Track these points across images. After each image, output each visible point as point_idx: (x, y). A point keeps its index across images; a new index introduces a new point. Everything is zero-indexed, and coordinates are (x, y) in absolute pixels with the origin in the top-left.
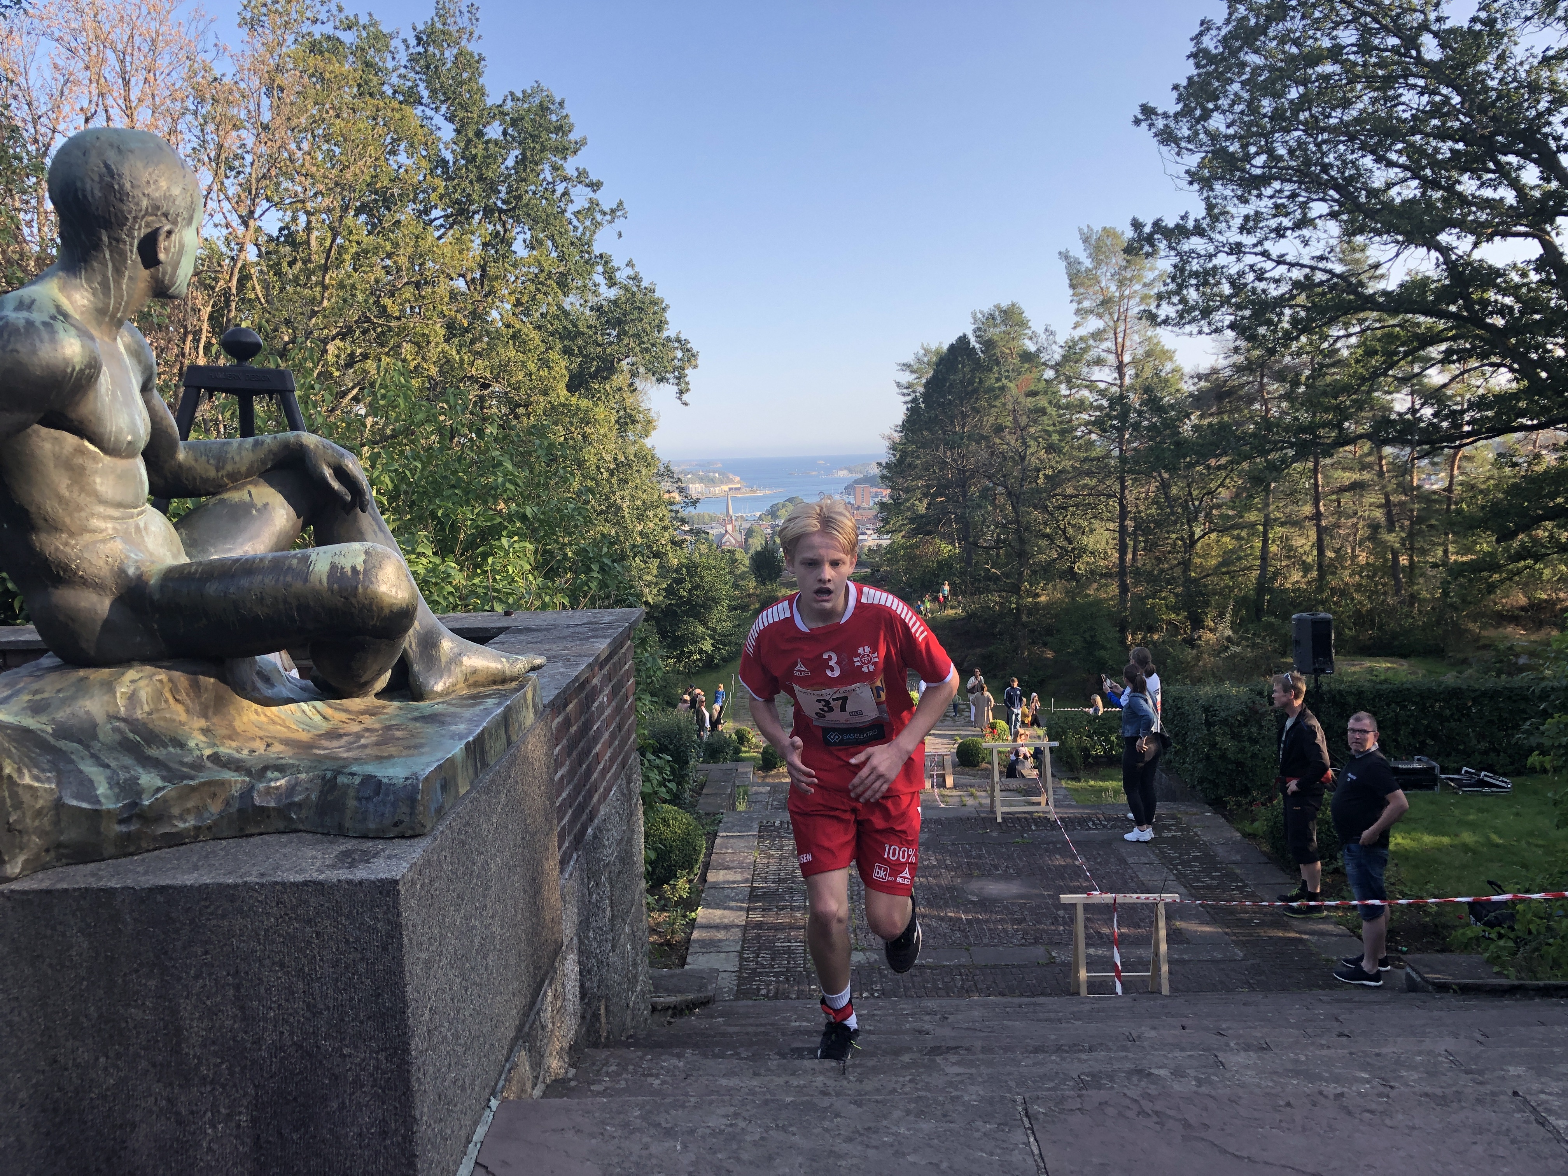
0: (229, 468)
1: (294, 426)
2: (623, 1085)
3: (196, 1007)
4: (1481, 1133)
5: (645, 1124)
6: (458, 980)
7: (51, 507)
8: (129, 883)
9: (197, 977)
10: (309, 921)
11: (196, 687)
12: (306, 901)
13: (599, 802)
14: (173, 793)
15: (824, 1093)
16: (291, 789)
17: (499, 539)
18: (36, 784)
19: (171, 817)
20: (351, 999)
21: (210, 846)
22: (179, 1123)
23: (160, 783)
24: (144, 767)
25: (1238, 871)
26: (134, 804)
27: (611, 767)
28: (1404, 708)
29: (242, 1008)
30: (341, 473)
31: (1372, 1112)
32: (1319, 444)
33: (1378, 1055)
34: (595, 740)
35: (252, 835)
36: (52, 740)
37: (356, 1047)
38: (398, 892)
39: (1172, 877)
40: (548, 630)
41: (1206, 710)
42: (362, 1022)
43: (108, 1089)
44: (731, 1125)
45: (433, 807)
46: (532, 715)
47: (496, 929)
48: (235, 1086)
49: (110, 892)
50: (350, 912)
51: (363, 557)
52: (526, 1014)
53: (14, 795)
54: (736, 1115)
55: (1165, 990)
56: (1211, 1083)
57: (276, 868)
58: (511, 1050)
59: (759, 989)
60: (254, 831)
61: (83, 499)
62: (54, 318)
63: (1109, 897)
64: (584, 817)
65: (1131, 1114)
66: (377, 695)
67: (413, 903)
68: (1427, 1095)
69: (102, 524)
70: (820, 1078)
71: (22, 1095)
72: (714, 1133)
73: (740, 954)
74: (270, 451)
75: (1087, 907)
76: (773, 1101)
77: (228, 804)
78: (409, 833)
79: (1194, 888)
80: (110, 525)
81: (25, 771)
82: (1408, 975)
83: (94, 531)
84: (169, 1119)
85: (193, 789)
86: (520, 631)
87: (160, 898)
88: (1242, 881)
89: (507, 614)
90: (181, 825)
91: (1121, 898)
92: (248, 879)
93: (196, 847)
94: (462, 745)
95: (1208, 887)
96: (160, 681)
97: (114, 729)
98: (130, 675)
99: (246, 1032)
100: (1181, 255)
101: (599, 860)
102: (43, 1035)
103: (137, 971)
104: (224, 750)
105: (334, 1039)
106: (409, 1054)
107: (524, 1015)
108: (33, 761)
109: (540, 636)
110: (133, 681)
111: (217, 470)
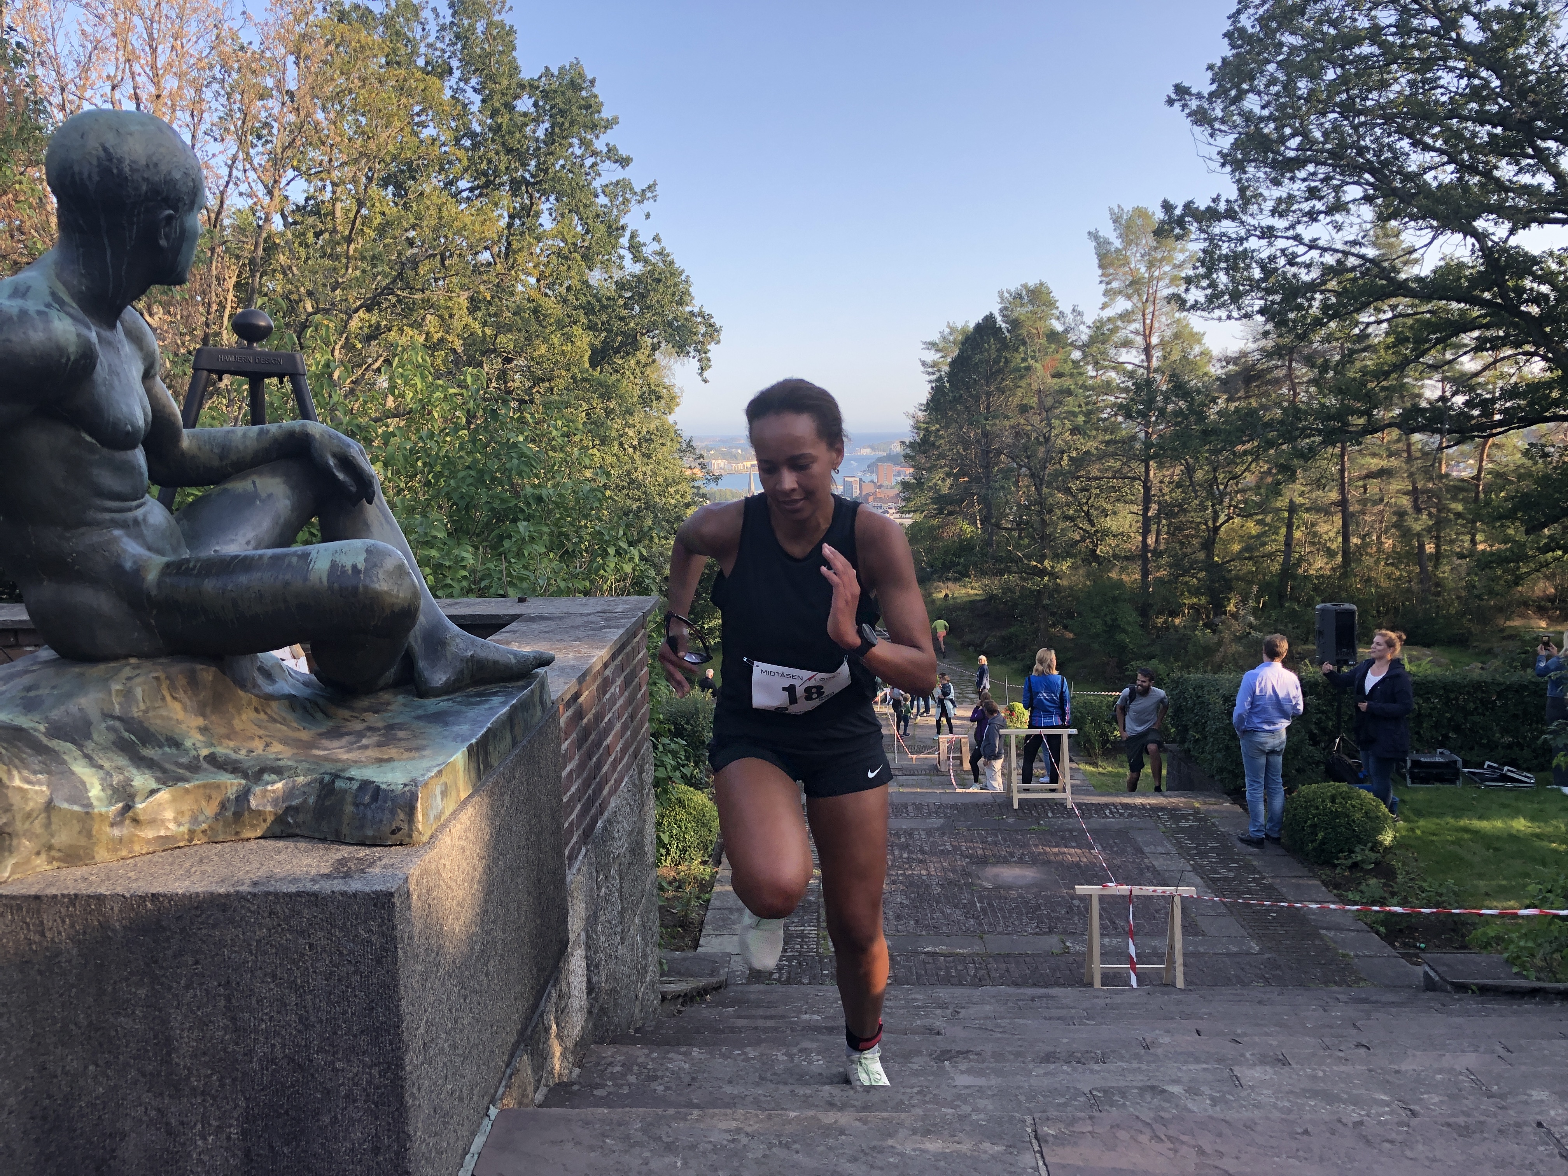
0: (233, 457)
2: (626, 1090)
3: (186, 1017)
4: (1504, 1167)
5: (645, 1138)
6: (457, 990)
8: (120, 890)
9: (187, 987)
10: (302, 933)
11: (193, 683)
12: (299, 913)
13: (610, 794)
14: (168, 795)
15: (831, 1105)
16: (289, 794)
17: (515, 521)
18: (26, 786)
19: (163, 821)
20: (345, 1013)
21: (204, 851)
22: (169, 1133)
23: (154, 785)
24: (138, 767)
25: (1255, 863)
26: (128, 808)
27: (622, 758)
28: (1427, 700)
29: (234, 1019)
30: (347, 463)
31: (1392, 1142)
32: (1347, 431)
33: (1397, 1072)
34: (606, 732)
35: (248, 840)
36: (45, 740)
37: (349, 1061)
38: (393, 904)
39: (1189, 868)
40: (560, 618)
42: (355, 1036)
43: (97, 1098)
45: (433, 814)
46: (539, 713)
47: (498, 934)
48: (226, 1098)
49: (100, 899)
50: (344, 924)
51: (365, 555)
52: (528, 1019)
54: (738, 1131)
55: (1180, 983)
56: (1226, 1102)
57: (270, 876)
58: (512, 1056)
60: (249, 835)
61: (79, 491)
62: (48, 306)
63: (1124, 889)
64: (593, 811)
65: (1144, 1138)
67: (409, 914)
68: (1449, 1125)
69: (99, 517)
71: (12, 1101)
72: (715, 1150)
74: (275, 440)
75: (1102, 898)
76: (777, 1115)
77: (223, 806)
78: (407, 840)
79: (1211, 879)
80: (106, 518)
81: (15, 773)
82: (1426, 973)
83: (90, 523)
84: (158, 1129)
85: (187, 791)
86: (532, 619)
87: (150, 906)
88: (1259, 873)
89: (521, 600)
90: (176, 828)
91: (1137, 890)
92: (241, 889)
93: (190, 851)
94: (464, 748)
95: (1226, 879)
96: (157, 679)
97: (108, 729)
98: (127, 672)
99: (237, 1044)
100: (1211, 239)
101: (609, 853)
102: (32, 1041)
103: (127, 979)
104: (222, 750)
105: (327, 1052)
106: (403, 1069)
107: (526, 1018)
108: (22, 761)
109: (552, 625)
110: (129, 679)
111: (221, 459)
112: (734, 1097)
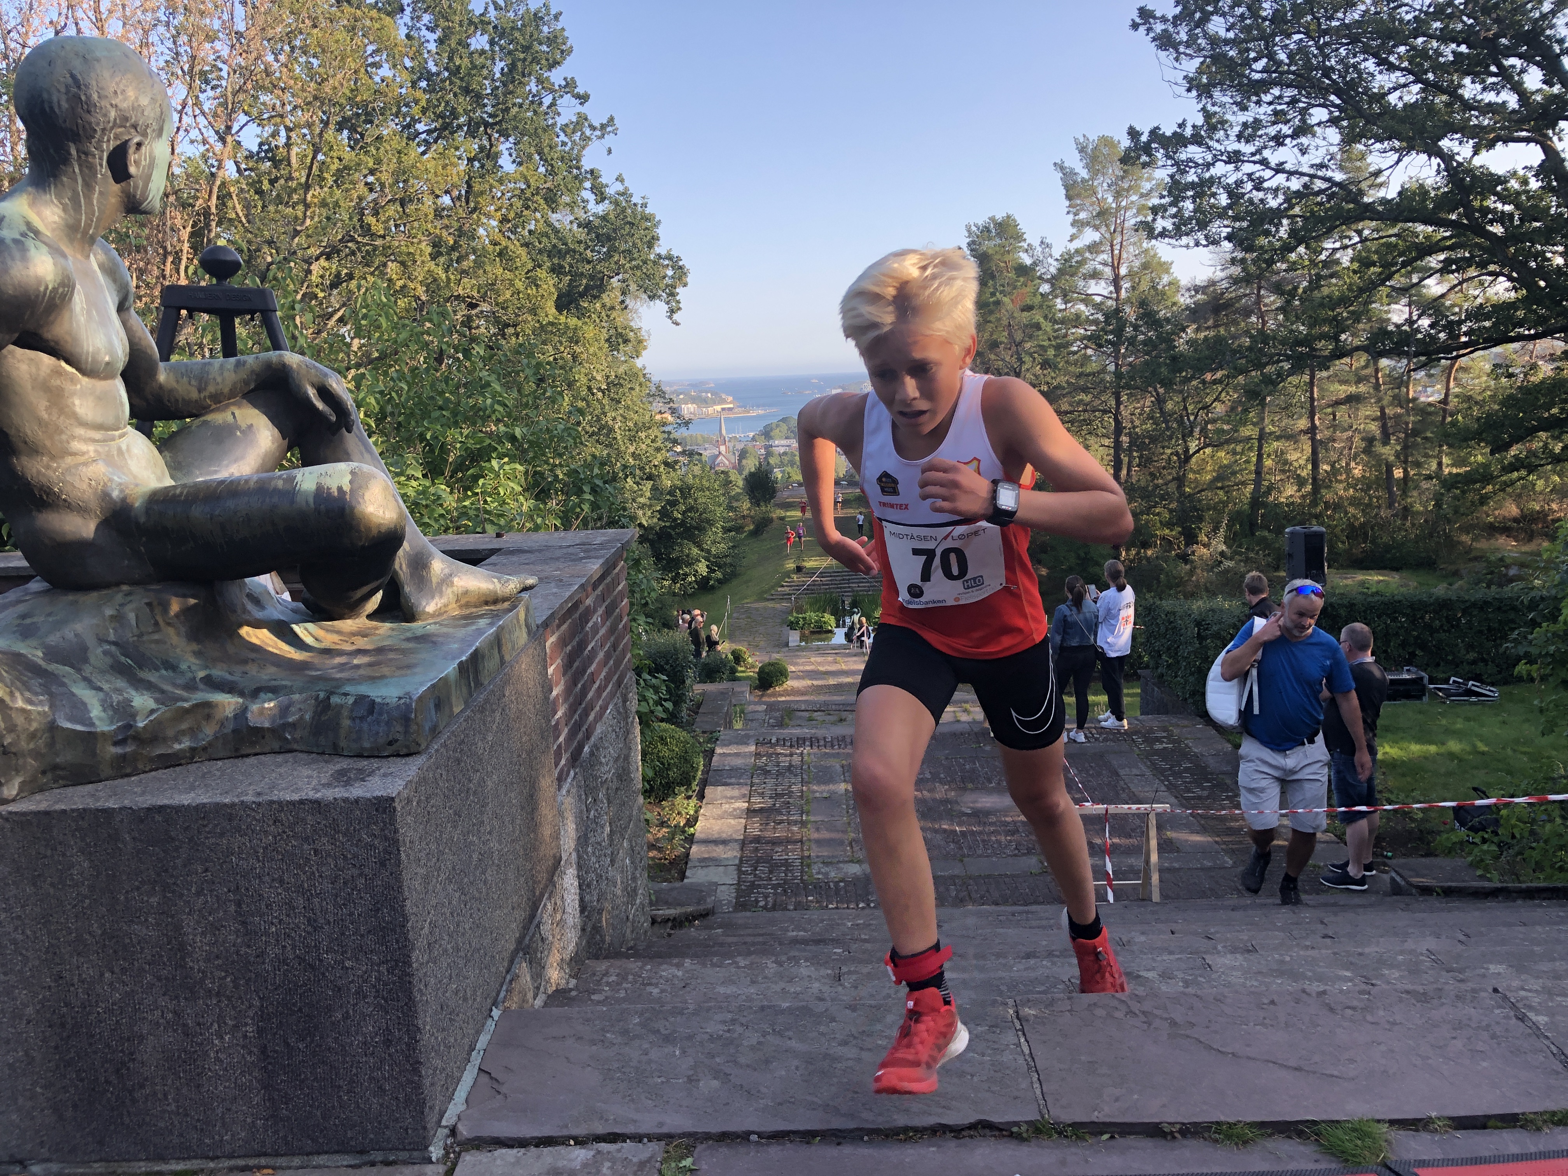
0: (211, 389)
1: (277, 345)
2: (622, 994)
3: (198, 922)
4: (1461, 1028)
5: (644, 1031)
6: (457, 895)
7: (30, 430)
8: (127, 803)
9: (199, 894)
10: (306, 839)
12: (303, 819)
13: (595, 721)
14: (168, 715)
15: (821, 999)
16: (285, 711)
17: (489, 461)
18: (29, 707)
19: (165, 740)
20: (351, 914)
21: (205, 767)
22: (187, 1034)
23: (153, 705)
24: (137, 689)
25: (1228, 781)
26: (128, 726)
27: (606, 687)
28: (1394, 620)
29: (244, 923)
30: (325, 393)
31: (1354, 1008)
32: (1315, 357)
33: (1360, 954)
34: (590, 660)
35: (247, 756)
36: (43, 665)
37: (357, 959)
38: (395, 809)
39: (1163, 788)
40: (540, 551)
41: (1198, 624)
42: (362, 936)
43: (114, 1003)
44: (729, 1031)
45: (427, 726)
46: (525, 635)
47: (494, 845)
48: (240, 998)
49: (108, 813)
50: (347, 829)
51: (349, 477)
52: (526, 928)
53: (7, 718)
54: (733, 1021)
55: (1156, 897)
56: (1198, 984)
57: (272, 787)
58: (512, 962)
59: (757, 902)
60: (249, 751)
61: (62, 421)
62: (24, 235)
63: (1101, 808)
64: (580, 735)
65: (1119, 1014)
66: (369, 617)
67: (409, 819)
68: (1408, 992)
69: (83, 447)
70: (816, 985)
71: (30, 1010)
72: (712, 1039)
73: (739, 867)
74: (253, 371)
76: (769, 1007)
77: (222, 725)
78: (404, 751)
79: (1186, 799)
80: (91, 448)
81: (17, 694)
82: (1393, 879)
83: (74, 454)
85: (187, 711)
86: (511, 552)
87: (158, 818)
89: (499, 535)
90: (177, 746)
91: (1112, 808)
92: (245, 798)
93: (192, 767)
94: (455, 664)
95: (1199, 798)
96: (149, 604)
97: (105, 653)
98: (119, 598)
99: (249, 946)
100: (1177, 164)
101: (596, 778)
102: (47, 952)
103: (138, 888)
104: (219, 672)
105: (336, 952)
106: (410, 966)
107: (524, 928)
108: (24, 683)
109: (532, 557)
110: (122, 605)
111: (200, 392)
112: (727, 997)
